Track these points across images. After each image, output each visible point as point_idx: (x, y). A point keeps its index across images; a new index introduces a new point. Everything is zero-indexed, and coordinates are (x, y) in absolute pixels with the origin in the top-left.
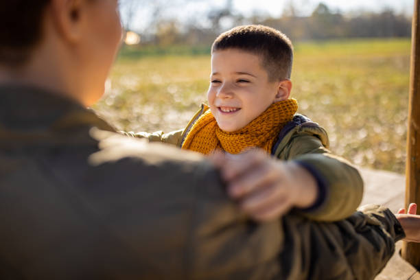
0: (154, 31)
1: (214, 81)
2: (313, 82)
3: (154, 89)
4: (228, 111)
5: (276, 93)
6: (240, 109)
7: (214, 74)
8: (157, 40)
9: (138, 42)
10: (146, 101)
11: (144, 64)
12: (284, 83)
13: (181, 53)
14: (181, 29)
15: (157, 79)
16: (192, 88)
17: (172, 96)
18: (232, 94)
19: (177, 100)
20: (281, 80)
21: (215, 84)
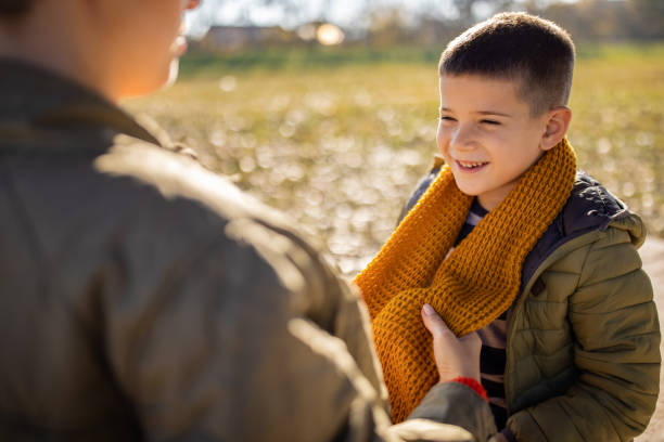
0: (366, 24)
1: (446, 118)
2: (622, 108)
3: (359, 113)
4: (469, 166)
5: (545, 130)
6: (487, 163)
7: (444, 109)
8: (370, 38)
9: (341, 40)
10: (344, 132)
11: (346, 76)
12: (559, 112)
13: (407, 59)
14: (409, 21)
15: (363, 98)
16: (417, 114)
17: (383, 124)
18: (473, 143)
19: (394, 133)
20: (552, 109)
21: (447, 123)
